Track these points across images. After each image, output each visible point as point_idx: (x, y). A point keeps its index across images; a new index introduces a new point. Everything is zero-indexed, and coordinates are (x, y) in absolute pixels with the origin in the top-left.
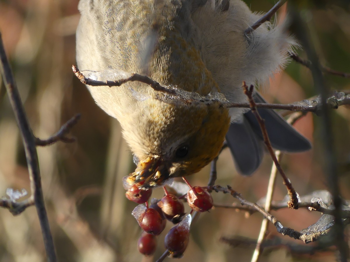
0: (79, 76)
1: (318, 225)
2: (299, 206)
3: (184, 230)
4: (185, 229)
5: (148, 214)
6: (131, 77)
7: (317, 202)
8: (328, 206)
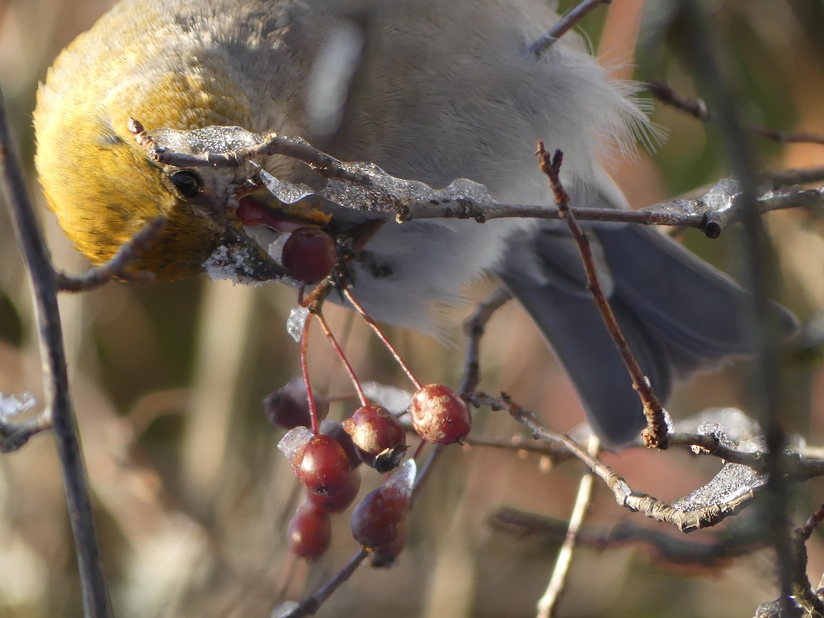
0: (144, 143)
1: (714, 488)
2: (669, 442)
3: (398, 495)
4: (401, 494)
5: (317, 446)
6: (266, 145)
7: (713, 435)
8: (737, 444)
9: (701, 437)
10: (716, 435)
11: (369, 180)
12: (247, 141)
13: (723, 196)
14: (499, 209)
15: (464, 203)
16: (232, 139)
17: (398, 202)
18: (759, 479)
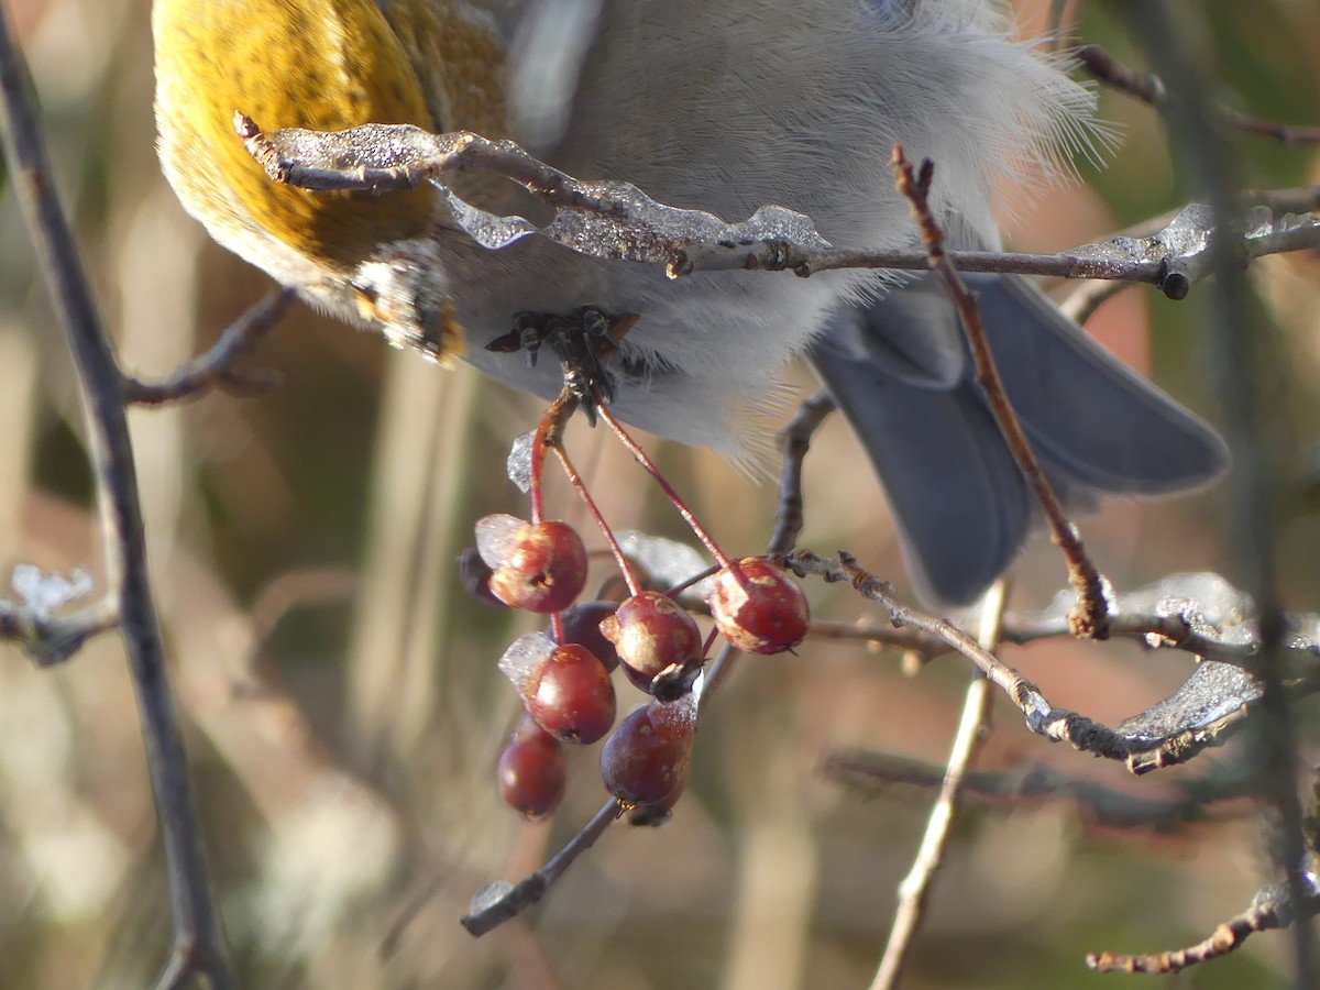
0: (261, 153)
1: (1184, 702)
2: (1111, 627)
3: (675, 719)
4: (680, 718)
5: (561, 664)
6: (456, 155)
7: (1180, 616)
8: (1219, 631)
9: (1161, 620)
10: (1185, 616)
11: (623, 210)
12: (425, 148)
13: (1192, 231)
14: (832, 254)
15: (775, 245)
16: (402, 146)
17: (668, 245)
18: (1257, 686)
